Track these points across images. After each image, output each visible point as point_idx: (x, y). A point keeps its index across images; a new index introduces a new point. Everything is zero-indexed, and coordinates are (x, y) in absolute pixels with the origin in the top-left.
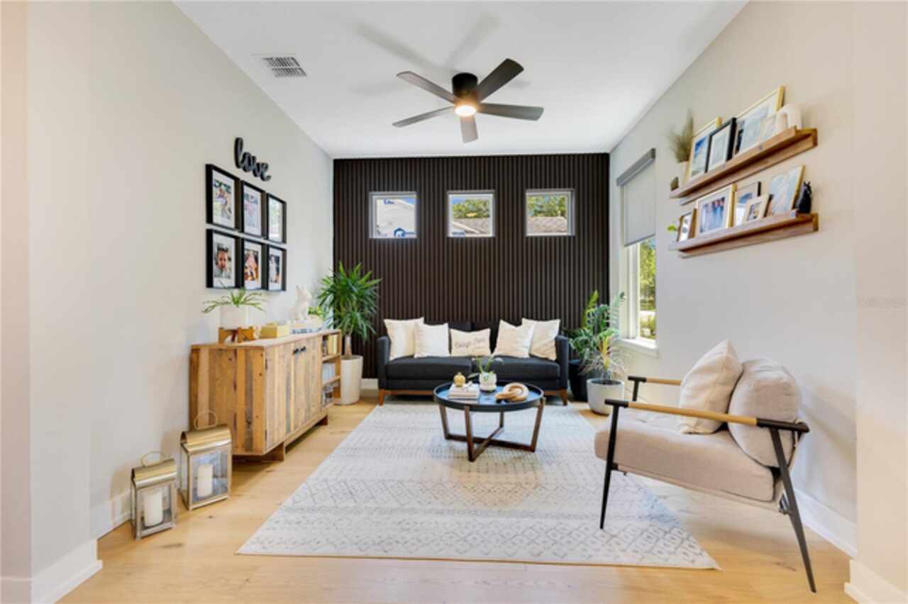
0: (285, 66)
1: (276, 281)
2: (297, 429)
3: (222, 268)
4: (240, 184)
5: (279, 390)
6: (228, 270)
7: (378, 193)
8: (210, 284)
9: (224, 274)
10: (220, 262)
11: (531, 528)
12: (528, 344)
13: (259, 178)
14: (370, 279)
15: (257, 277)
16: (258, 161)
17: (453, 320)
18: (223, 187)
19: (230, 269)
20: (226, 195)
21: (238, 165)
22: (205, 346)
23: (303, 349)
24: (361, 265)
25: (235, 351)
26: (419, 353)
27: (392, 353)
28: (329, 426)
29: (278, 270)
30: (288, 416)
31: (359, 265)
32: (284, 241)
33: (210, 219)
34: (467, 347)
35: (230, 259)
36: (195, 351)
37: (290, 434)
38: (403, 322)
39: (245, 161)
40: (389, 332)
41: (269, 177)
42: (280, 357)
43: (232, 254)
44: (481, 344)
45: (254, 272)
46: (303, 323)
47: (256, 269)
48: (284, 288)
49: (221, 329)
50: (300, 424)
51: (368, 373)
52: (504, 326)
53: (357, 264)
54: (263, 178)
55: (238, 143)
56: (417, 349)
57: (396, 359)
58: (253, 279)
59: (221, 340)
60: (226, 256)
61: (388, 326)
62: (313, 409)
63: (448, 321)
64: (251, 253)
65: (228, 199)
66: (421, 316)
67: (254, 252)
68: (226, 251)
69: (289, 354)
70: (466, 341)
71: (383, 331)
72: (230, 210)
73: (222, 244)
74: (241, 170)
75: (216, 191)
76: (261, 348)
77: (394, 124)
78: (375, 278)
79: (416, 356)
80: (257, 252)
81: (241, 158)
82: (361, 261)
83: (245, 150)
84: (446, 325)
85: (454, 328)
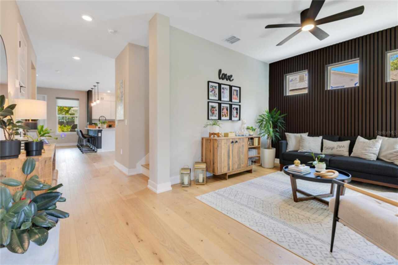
0: (233, 40)
1: (236, 117)
2: (233, 171)
3: (213, 113)
4: (220, 85)
5: (224, 154)
6: (215, 114)
7: (288, 74)
8: (208, 119)
9: (214, 115)
10: (212, 112)
11: (290, 233)
12: (377, 152)
13: (229, 81)
14: (280, 115)
15: (227, 115)
16: (228, 75)
17: (326, 134)
18: (214, 87)
19: (216, 114)
20: (215, 89)
21: (220, 78)
22: (205, 138)
23: (237, 142)
24: (276, 109)
25: (210, 140)
26: (301, 150)
27: (288, 149)
28: (252, 174)
29: (237, 113)
30: (229, 164)
31: (276, 108)
32: (240, 102)
33: (208, 99)
34: (332, 149)
35: (216, 110)
36: (203, 139)
37: (229, 171)
38: (296, 134)
39: (223, 76)
40: (287, 139)
41: (233, 80)
42: (224, 144)
43: (217, 109)
44: (342, 149)
45: (226, 114)
46: (243, 132)
47: (227, 113)
48: (240, 120)
49: (210, 133)
50: (235, 169)
51: (277, 156)
52: (360, 140)
53: (275, 108)
54: (230, 81)
55: (220, 71)
56: (301, 148)
57: (290, 151)
58: (226, 116)
59: (210, 136)
60: (215, 109)
61: (287, 136)
62: (242, 165)
63: (323, 135)
64: (225, 107)
65: (216, 91)
66: (307, 132)
67: (226, 107)
68: (215, 108)
69: (229, 143)
70: (332, 146)
71: (284, 138)
72: (216, 94)
73: (213, 106)
74: (221, 80)
75: (210, 89)
76: (216, 140)
77: (277, 45)
78: (283, 114)
79: (299, 151)
80: (228, 107)
81: (221, 76)
82: (276, 107)
83: (222, 72)
84: (321, 137)
85: (325, 139)
